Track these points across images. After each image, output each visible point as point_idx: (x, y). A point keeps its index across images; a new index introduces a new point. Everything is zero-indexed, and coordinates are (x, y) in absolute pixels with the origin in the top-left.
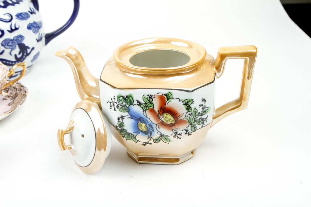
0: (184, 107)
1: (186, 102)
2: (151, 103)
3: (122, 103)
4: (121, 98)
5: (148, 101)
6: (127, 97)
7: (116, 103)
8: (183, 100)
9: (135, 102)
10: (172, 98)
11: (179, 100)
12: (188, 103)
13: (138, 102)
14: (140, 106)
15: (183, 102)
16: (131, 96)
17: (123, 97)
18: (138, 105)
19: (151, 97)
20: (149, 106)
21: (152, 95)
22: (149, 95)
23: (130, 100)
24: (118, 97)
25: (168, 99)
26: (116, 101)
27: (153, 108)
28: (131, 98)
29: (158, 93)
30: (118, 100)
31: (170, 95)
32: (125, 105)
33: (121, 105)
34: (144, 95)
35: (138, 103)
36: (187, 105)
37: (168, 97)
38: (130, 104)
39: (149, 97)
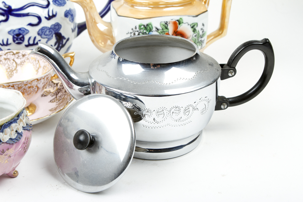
0: (191, 30)
1: (193, 26)
2: (167, 28)
3: (143, 31)
4: (142, 27)
5: (164, 27)
6: (147, 25)
7: (138, 31)
8: (190, 24)
9: (154, 29)
10: (183, 23)
11: (187, 24)
12: (194, 26)
13: (156, 28)
14: (158, 32)
15: (191, 25)
16: (150, 24)
17: (144, 26)
18: (156, 31)
19: (166, 23)
20: (165, 31)
21: (167, 21)
22: (165, 22)
23: (150, 28)
24: (140, 26)
25: (179, 24)
26: (138, 29)
27: (168, 32)
28: (150, 26)
29: (172, 20)
30: (140, 29)
31: (181, 20)
32: (145, 32)
33: (142, 33)
34: (161, 22)
35: (156, 30)
36: (194, 28)
37: (179, 22)
38: (150, 31)
39: (165, 24)
